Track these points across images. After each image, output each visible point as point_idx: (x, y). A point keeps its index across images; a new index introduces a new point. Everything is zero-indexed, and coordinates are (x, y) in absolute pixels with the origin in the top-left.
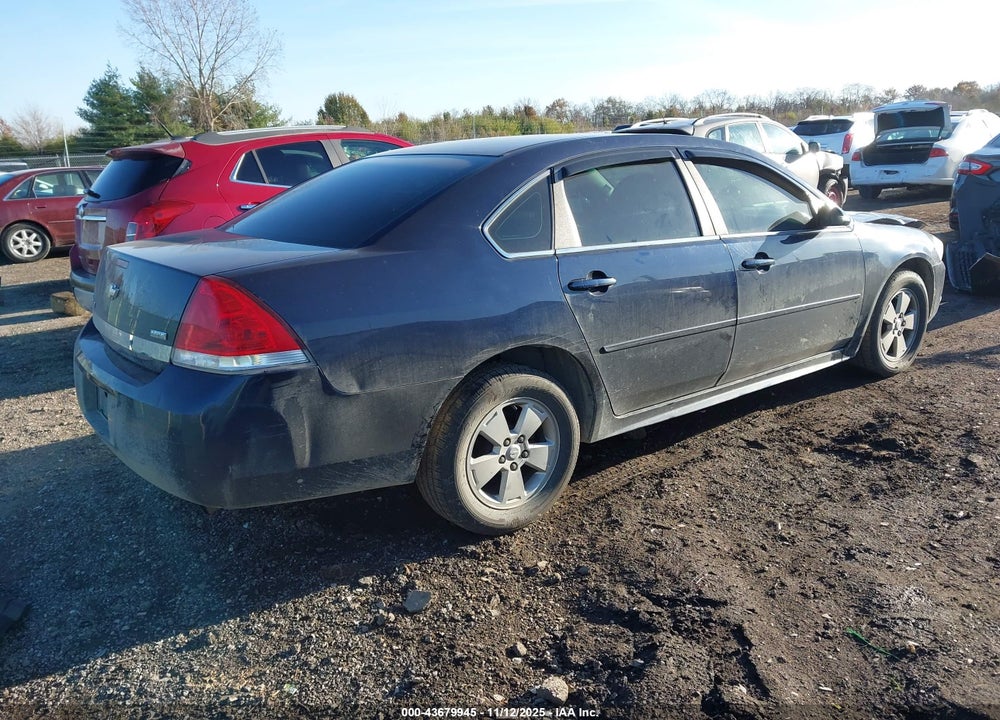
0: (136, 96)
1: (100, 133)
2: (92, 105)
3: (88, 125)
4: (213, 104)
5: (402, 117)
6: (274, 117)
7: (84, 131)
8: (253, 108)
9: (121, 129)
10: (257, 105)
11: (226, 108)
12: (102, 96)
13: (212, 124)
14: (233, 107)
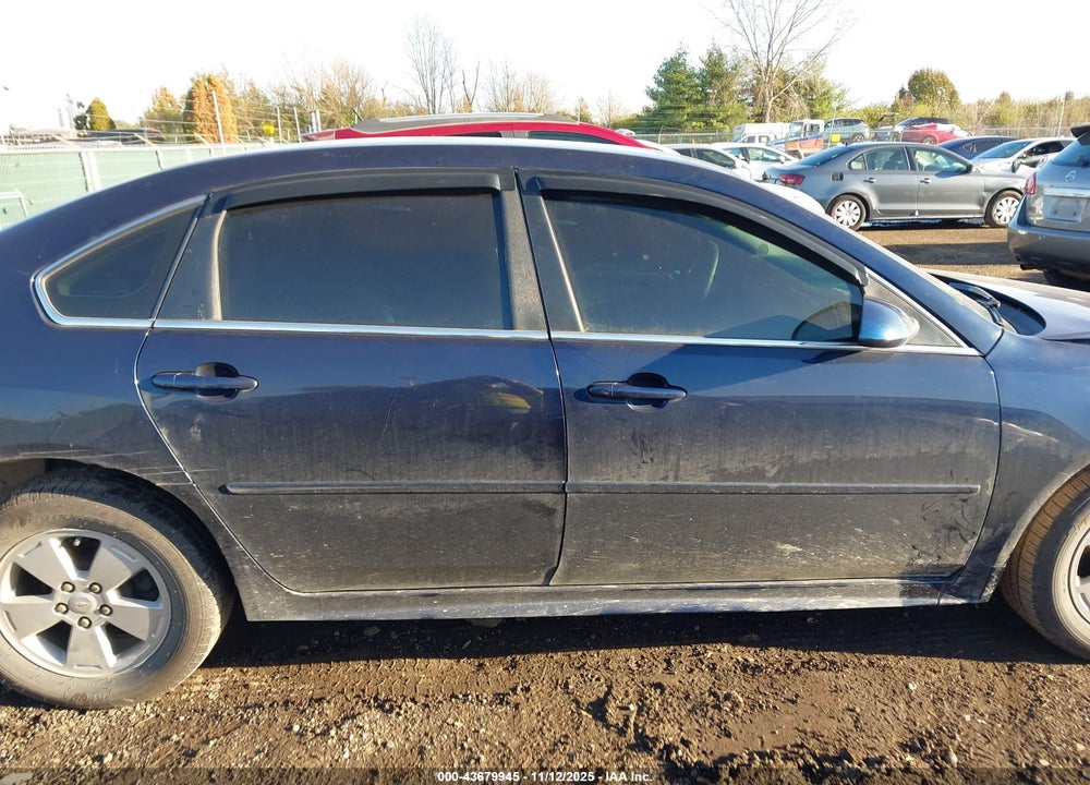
0: (701, 76)
1: (660, 112)
2: (659, 83)
3: (651, 104)
4: (776, 82)
5: (1004, 97)
6: (840, 96)
7: (647, 110)
8: (819, 86)
9: (679, 108)
10: (823, 83)
11: (790, 86)
12: (671, 75)
13: (770, 103)
14: (796, 85)
